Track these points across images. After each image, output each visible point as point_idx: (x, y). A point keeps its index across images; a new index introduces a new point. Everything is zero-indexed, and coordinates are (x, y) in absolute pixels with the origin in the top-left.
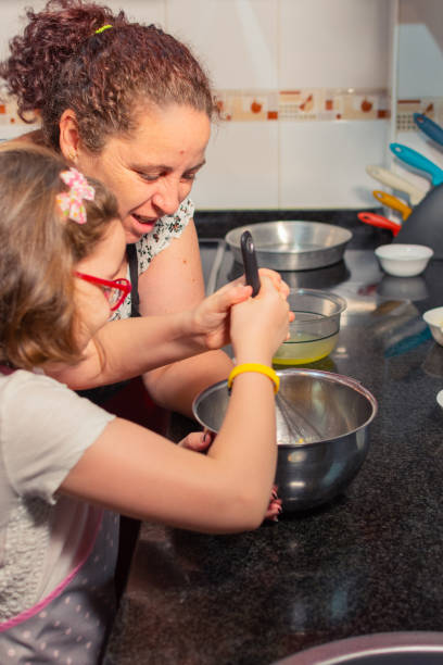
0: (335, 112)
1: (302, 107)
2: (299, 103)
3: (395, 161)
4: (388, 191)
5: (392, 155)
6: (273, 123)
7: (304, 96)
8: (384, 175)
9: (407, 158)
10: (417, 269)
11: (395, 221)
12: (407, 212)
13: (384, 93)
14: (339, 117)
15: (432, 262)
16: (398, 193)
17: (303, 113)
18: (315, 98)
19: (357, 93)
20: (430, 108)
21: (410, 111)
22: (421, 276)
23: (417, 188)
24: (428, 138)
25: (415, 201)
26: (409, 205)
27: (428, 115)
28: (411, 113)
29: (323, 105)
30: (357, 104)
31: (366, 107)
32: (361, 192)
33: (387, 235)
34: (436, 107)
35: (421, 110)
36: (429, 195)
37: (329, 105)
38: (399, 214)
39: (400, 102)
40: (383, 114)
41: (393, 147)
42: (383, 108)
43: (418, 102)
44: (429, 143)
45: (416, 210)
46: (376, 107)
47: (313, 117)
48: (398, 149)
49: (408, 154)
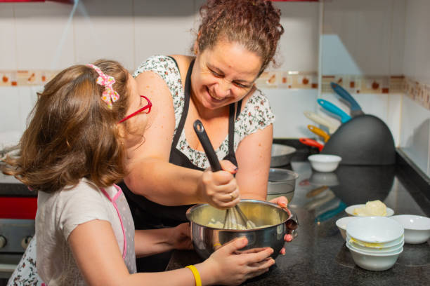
0: (288, 83)
3: (321, 110)
4: (317, 126)
5: (319, 106)
8: (314, 116)
9: (328, 109)
10: (333, 167)
11: (321, 143)
12: (327, 138)
13: (315, 74)
14: (290, 87)
15: (341, 165)
16: (323, 127)
19: (300, 74)
20: (341, 81)
22: (335, 172)
23: (333, 125)
24: (340, 97)
25: (332, 131)
26: (329, 134)
27: (340, 84)
28: (329, 83)
30: (300, 79)
31: (305, 82)
32: (301, 129)
33: (317, 150)
34: (344, 80)
35: (335, 81)
36: (340, 129)
37: (285, 80)
38: (322, 138)
39: (324, 77)
40: (315, 86)
41: (319, 101)
42: (315, 82)
43: (333, 77)
44: (340, 100)
45: (333, 137)
46: (311, 82)
47: (275, 87)
48: (322, 103)
49: (328, 106)
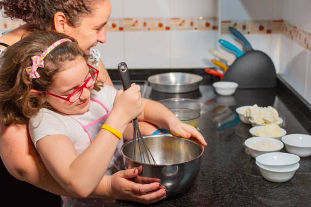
0: (195, 26)
1: (180, 25)
2: (179, 23)
3: (221, 47)
4: (218, 59)
5: (219, 44)
6: (168, 32)
7: (181, 20)
8: (216, 52)
9: (226, 46)
10: (231, 92)
11: (221, 72)
12: (226, 68)
13: (215, 19)
14: (196, 29)
15: (237, 89)
16: (222, 60)
17: (180, 27)
18: (186, 21)
19: (204, 19)
20: (235, 25)
21: (227, 26)
22: (233, 95)
23: (230, 59)
24: (234, 37)
25: (230, 64)
26: (227, 65)
27: (235, 27)
28: (227, 27)
29: (189, 24)
30: (204, 24)
31: (208, 25)
32: (206, 61)
33: (218, 78)
34: (238, 24)
35: (231, 25)
36: (236, 62)
37: (192, 24)
38: (222, 69)
39: (223, 22)
40: (215, 28)
41: (220, 41)
42: (215, 25)
43: (230, 22)
44: (235, 39)
45: (230, 68)
46: (212, 25)
47: (185, 29)
48: (222, 42)
49: (226, 43)
